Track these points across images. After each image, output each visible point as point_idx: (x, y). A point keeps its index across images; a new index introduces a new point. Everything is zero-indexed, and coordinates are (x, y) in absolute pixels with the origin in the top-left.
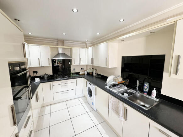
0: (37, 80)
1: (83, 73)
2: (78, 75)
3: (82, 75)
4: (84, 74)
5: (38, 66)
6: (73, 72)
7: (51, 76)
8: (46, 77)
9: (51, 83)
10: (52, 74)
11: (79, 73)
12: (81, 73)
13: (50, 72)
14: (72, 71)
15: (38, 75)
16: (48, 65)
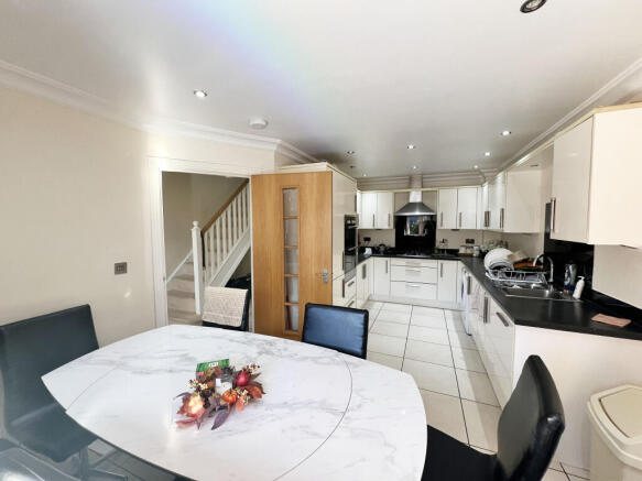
0: (368, 251)
1: (469, 252)
2: (453, 254)
3: (465, 255)
4: (471, 256)
5: (371, 227)
6: (441, 247)
7: (391, 249)
8: (382, 249)
9: (388, 259)
10: (393, 245)
11: (458, 250)
12: (462, 251)
13: (391, 242)
14: (439, 245)
15: (372, 244)
16: (386, 227)
